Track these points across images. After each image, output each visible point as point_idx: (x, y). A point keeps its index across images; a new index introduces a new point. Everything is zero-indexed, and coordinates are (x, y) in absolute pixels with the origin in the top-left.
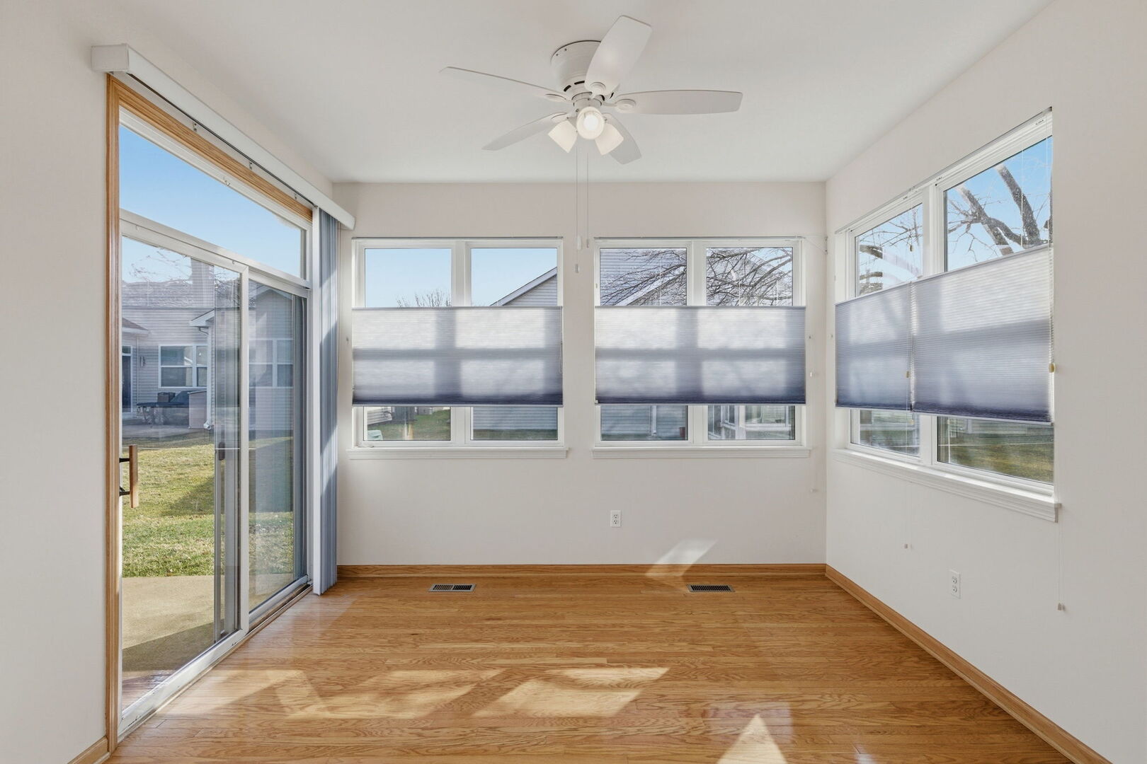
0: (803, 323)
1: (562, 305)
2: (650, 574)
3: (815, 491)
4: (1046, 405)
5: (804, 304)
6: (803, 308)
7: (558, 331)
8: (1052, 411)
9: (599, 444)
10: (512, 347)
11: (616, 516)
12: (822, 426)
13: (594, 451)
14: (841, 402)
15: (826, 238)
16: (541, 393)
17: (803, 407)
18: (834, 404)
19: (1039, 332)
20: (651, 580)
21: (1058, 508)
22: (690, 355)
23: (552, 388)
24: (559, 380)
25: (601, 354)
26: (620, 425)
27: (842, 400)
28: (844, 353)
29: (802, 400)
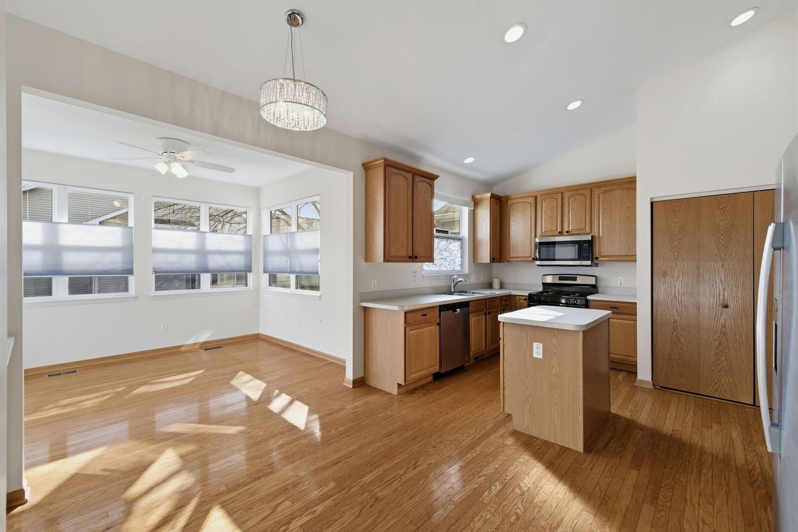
0: (251, 242)
1: (133, 226)
2: (182, 349)
3: (255, 306)
4: (318, 271)
5: (251, 234)
6: (251, 236)
7: (131, 239)
8: (319, 272)
9: (153, 292)
10: (99, 246)
11: (164, 326)
12: (258, 281)
13: (152, 296)
14: (265, 272)
15: (260, 210)
16: (120, 269)
17: (251, 274)
18: (263, 272)
19: (316, 251)
20: (183, 351)
21: (320, 296)
22: (202, 253)
23: (127, 266)
24: (132, 263)
25: (155, 251)
26: (166, 284)
27: (265, 271)
28: (266, 254)
29: (251, 271)
